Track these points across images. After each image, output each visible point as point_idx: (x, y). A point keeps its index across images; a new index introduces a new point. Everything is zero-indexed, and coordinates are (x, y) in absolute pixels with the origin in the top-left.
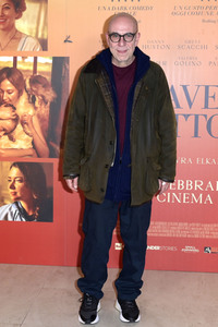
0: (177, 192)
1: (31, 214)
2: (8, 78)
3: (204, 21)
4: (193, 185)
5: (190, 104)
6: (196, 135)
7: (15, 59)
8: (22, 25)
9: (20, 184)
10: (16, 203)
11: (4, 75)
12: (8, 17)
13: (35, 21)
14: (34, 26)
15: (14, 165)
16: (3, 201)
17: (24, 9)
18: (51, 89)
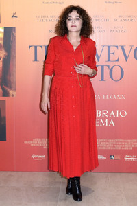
4: (101, 113)
5: (98, 58)
6: (102, 79)
18: (3, 50)
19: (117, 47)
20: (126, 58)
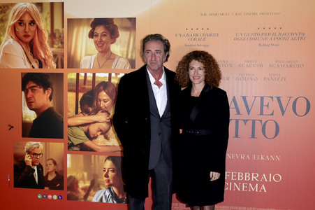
0: (237, 182)
1: (120, 197)
2: (104, 89)
3: (260, 45)
4: (251, 176)
5: (249, 111)
6: (253, 136)
7: (110, 75)
8: (116, 48)
9: (113, 174)
10: (110, 189)
11: (102, 88)
12: (105, 42)
13: (126, 45)
14: (125, 49)
15: (108, 158)
16: (99, 187)
17: (118, 36)
19: (272, 98)
20: (283, 112)
